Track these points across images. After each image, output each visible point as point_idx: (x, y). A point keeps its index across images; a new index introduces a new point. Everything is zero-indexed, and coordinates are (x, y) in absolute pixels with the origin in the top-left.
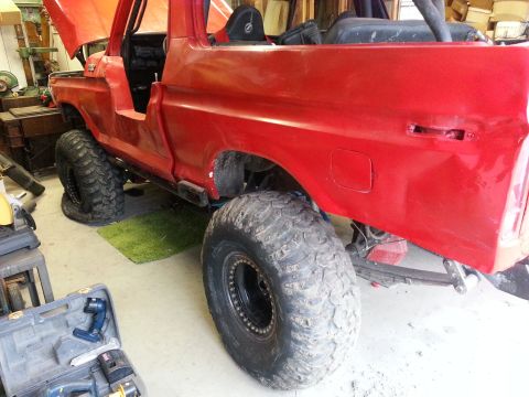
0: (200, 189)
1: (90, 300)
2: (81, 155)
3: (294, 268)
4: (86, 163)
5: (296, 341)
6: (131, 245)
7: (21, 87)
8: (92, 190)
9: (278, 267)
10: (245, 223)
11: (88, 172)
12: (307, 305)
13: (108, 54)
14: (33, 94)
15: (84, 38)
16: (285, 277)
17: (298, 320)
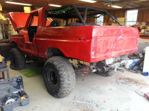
0: (43, 57)
1: (18, 79)
2: (16, 53)
3: (61, 69)
4: (17, 55)
5: (61, 84)
6: (27, 74)
7: (1, 39)
8: (18, 61)
9: (58, 69)
10: (52, 61)
11: (17, 57)
12: (64, 76)
13: (24, 30)
14: (4, 40)
15: (19, 27)
16: (59, 71)
17: (62, 79)
